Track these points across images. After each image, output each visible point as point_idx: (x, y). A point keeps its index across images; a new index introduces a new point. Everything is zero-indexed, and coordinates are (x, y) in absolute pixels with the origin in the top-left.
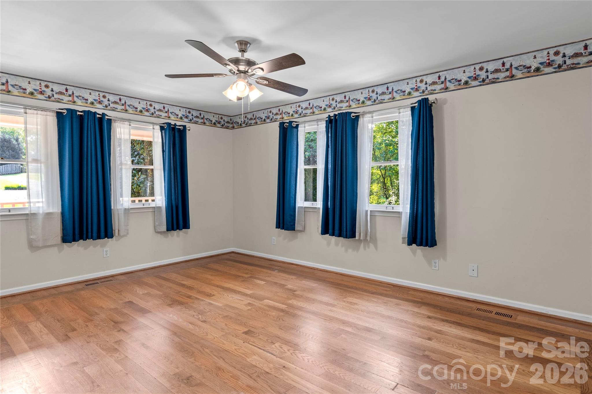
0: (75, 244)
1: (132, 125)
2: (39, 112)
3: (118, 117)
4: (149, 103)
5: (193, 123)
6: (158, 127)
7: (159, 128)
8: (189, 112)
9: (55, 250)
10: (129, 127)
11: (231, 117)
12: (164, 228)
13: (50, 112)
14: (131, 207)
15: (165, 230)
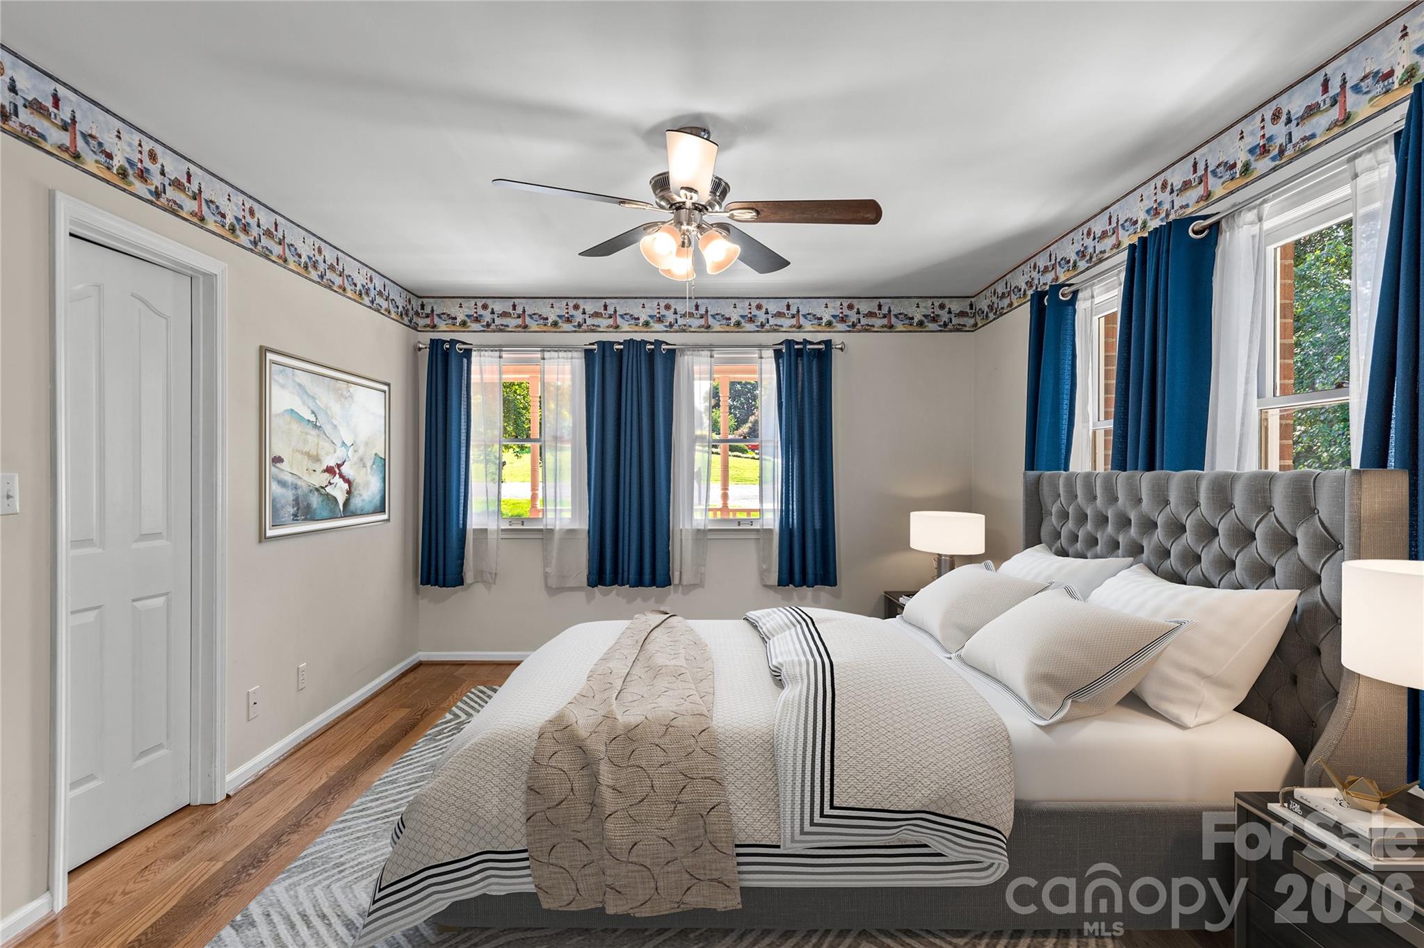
0: (612, 591)
1: (715, 356)
2: (562, 354)
3: (688, 343)
4: (755, 302)
5: (860, 331)
6: (769, 354)
7: (773, 355)
8: (850, 307)
9: (581, 596)
10: (711, 361)
11: (973, 300)
12: (774, 578)
13: (576, 351)
14: (709, 528)
15: (777, 584)
